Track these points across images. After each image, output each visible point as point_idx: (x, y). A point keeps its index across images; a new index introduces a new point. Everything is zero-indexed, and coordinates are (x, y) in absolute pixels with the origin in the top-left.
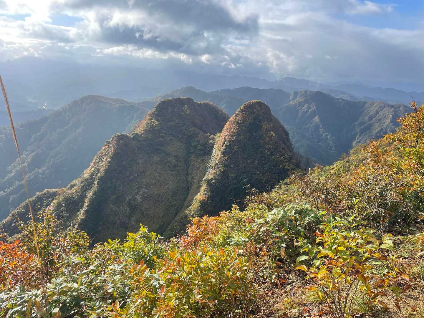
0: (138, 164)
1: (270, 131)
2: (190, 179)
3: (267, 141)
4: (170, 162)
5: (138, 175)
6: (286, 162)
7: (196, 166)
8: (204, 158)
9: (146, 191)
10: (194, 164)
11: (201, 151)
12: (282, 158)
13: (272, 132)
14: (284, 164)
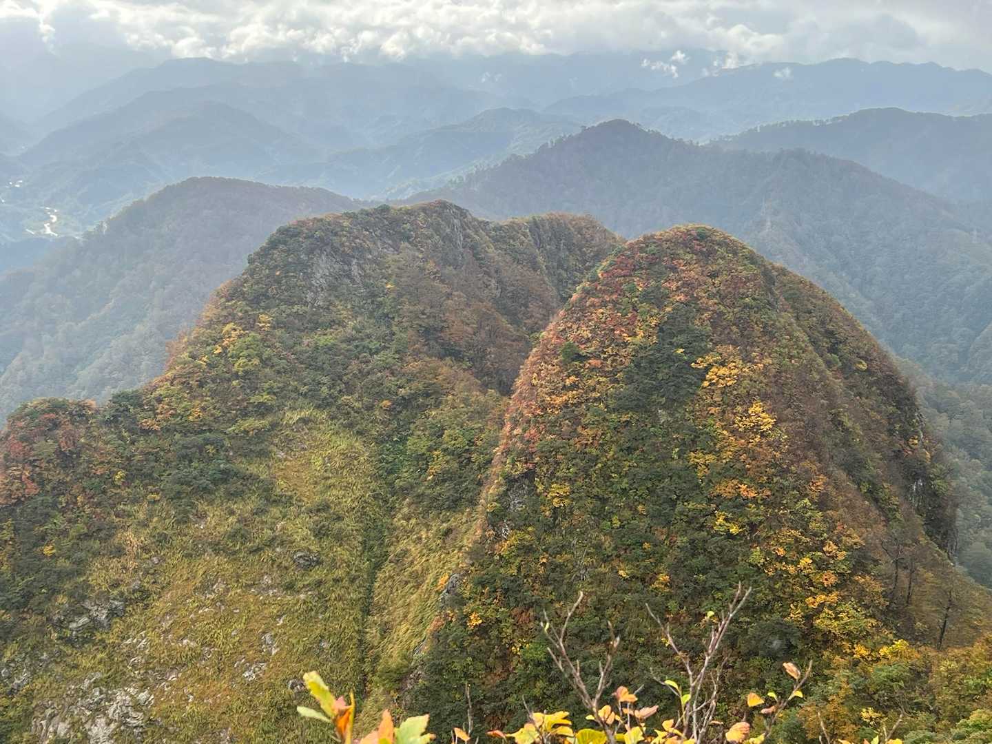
0: (120, 552)
1: (748, 399)
2: (373, 634)
3: (727, 455)
4: (282, 543)
5: (113, 613)
6: (827, 590)
7: (412, 562)
8: (452, 523)
9: (143, 696)
10: (405, 552)
11: (444, 481)
12: (805, 561)
13: (756, 408)
14: (813, 602)
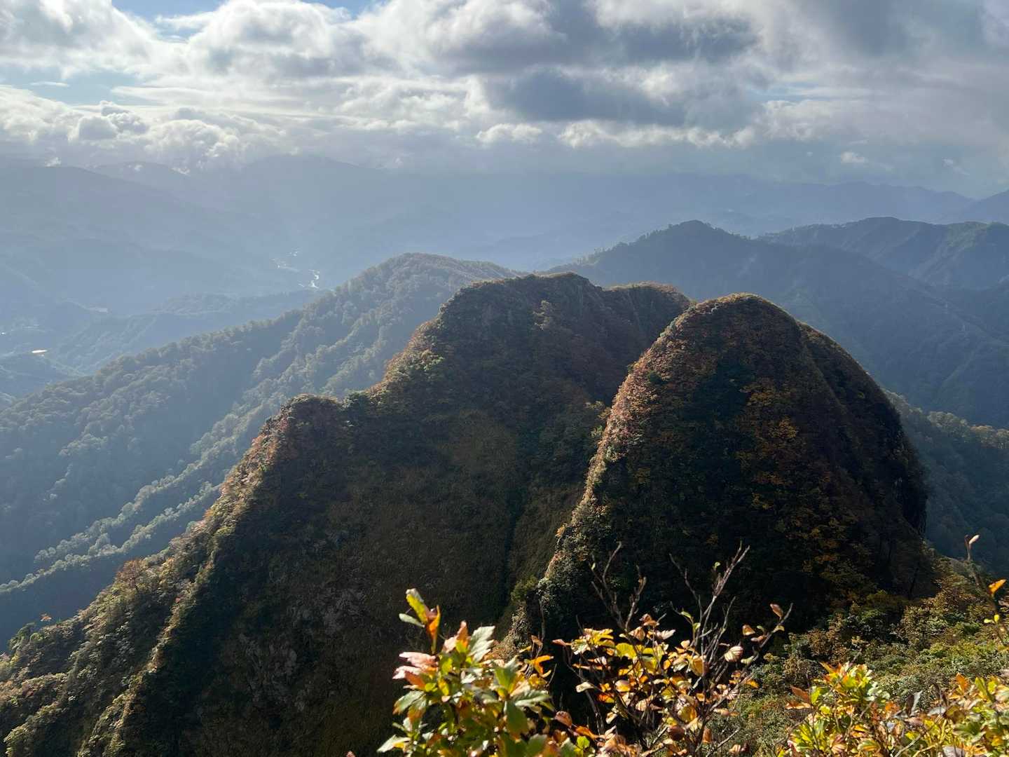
0: (348, 498)
1: (779, 416)
2: (512, 563)
3: (763, 455)
4: (454, 498)
5: (342, 539)
6: (829, 551)
7: (540, 516)
8: (568, 491)
9: (359, 595)
10: (536, 509)
11: (564, 462)
12: (816, 531)
13: (785, 423)
14: (819, 560)
